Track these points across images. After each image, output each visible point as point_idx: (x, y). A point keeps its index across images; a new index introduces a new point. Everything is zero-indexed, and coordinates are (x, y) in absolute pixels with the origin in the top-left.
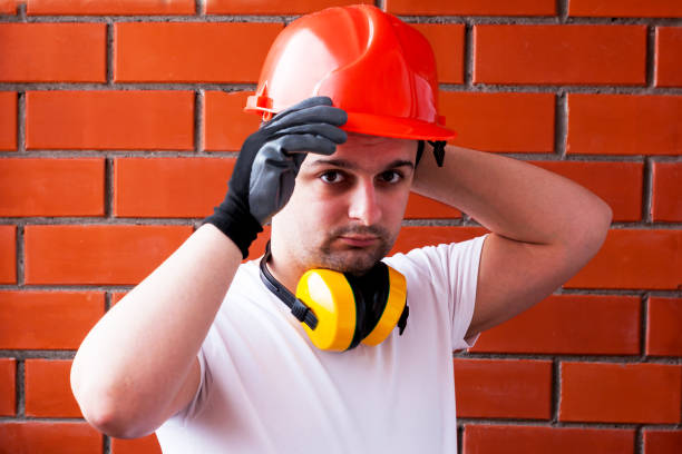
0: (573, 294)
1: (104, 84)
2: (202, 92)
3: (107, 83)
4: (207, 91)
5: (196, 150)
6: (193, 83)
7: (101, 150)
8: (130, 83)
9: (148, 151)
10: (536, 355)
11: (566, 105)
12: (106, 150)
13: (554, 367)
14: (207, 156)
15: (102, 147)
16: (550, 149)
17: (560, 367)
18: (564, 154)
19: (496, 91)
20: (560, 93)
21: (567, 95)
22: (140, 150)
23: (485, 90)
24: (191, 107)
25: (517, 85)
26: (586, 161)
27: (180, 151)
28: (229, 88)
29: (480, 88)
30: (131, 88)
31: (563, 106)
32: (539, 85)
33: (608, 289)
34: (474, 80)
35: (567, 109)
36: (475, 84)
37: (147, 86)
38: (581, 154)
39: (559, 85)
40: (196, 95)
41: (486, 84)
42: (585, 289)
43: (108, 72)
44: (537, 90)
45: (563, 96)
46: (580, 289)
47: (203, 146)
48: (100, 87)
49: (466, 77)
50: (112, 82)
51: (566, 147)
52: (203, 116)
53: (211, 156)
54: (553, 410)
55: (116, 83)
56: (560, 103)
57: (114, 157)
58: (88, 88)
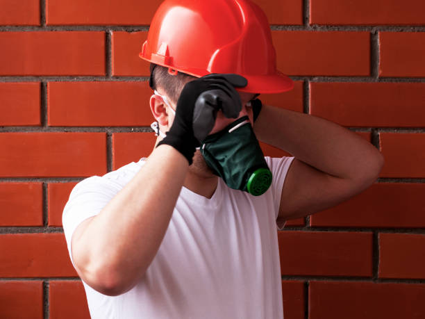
0: (387, 183)
1: (40, 27)
2: (111, 33)
3: (41, 26)
4: (114, 31)
5: (107, 75)
6: (104, 26)
7: (37, 76)
8: (58, 26)
9: (72, 77)
10: (361, 229)
11: (379, 40)
12: (41, 76)
13: (375, 237)
14: (115, 80)
15: (38, 73)
16: (367, 73)
17: (379, 237)
18: (378, 77)
19: (326, 30)
20: (373, 32)
21: (379, 33)
22: (66, 76)
23: (319, 29)
24: (103, 43)
25: (342, 25)
26: (394, 82)
27: (96, 76)
28: (131, 29)
29: (315, 28)
30: (58, 29)
31: (376, 41)
32: (358, 26)
33: (412, 178)
34: (310, 23)
35: (379, 44)
36: (311, 25)
37: (71, 28)
38: (389, 77)
39: (373, 26)
40: (107, 35)
41: (320, 25)
42: (396, 179)
43: (42, 17)
44: (356, 29)
45: (376, 33)
46: (392, 179)
47: (112, 73)
48: (36, 28)
49: (304, 20)
50: (45, 25)
51: (379, 72)
52: (112, 51)
53: (118, 80)
54: (375, 270)
55: (48, 25)
56: (374, 39)
57: (48, 82)
58: (28, 30)
